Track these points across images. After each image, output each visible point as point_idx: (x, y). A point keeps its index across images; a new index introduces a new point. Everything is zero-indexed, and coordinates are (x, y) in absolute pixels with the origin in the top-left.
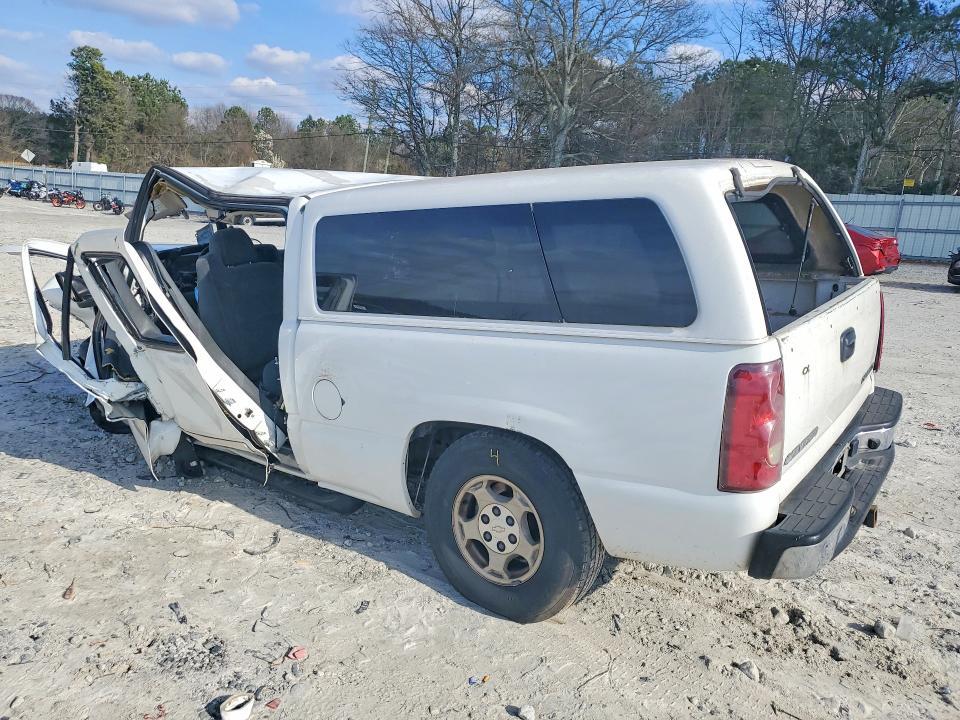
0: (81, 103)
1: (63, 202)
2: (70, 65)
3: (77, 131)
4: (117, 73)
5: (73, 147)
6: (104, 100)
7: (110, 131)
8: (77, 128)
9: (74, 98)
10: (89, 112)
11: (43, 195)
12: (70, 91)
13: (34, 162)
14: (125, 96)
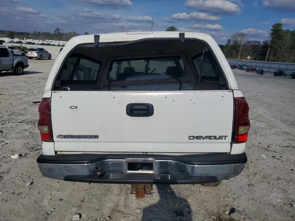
0: (272, 41)
1: (249, 71)
2: (271, 30)
3: (269, 50)
4: (287, 30)
5: (266, 54)
6: (279, 39)
7: (279, 49)
8: (269, 49)
9: (270, 40)
10: (274, 44)
11: (245, 69)
12: (270, 38)
13: (250, 59)
14: (288, 38)
